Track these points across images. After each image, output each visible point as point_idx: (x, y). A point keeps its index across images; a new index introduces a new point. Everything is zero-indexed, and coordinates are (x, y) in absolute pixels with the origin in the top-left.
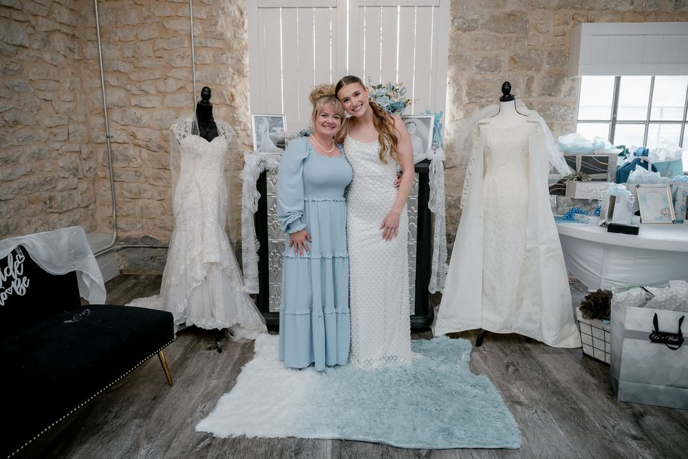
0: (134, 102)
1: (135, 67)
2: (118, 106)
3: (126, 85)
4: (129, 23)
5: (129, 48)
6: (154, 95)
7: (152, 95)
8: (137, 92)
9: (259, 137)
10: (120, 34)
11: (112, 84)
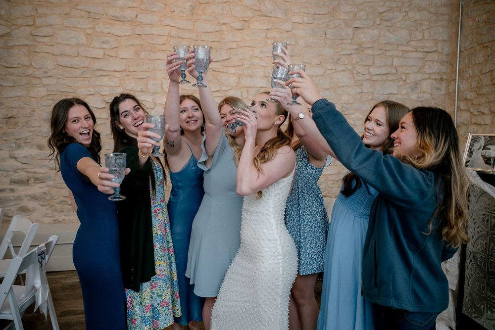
0: (473, 121)
1: (478, 95)
2: (464, 124)
3: (470, 108)
4: (477, 63)
5: (475, 81)
6: (488, 115)
7: (486, 114)
8: (476, 113)
9: (471, 153)
10: (470, 72)
11: (462, 108)
